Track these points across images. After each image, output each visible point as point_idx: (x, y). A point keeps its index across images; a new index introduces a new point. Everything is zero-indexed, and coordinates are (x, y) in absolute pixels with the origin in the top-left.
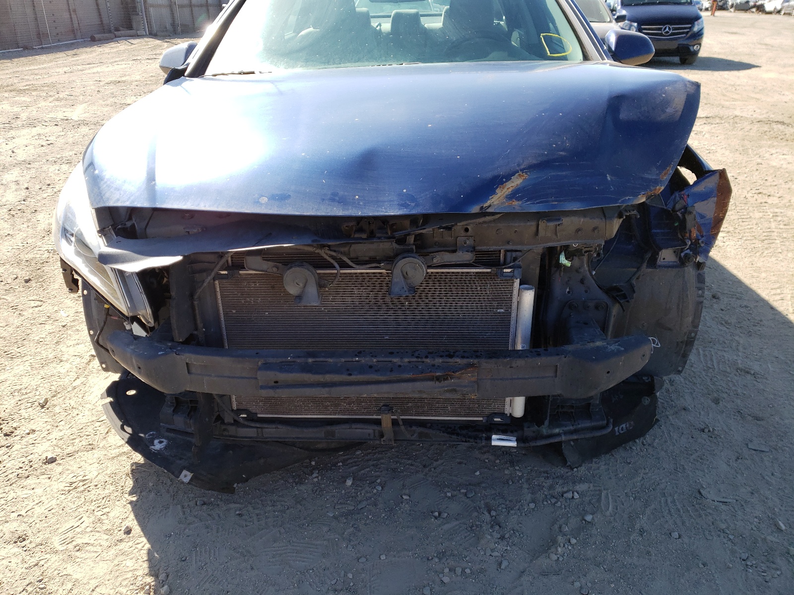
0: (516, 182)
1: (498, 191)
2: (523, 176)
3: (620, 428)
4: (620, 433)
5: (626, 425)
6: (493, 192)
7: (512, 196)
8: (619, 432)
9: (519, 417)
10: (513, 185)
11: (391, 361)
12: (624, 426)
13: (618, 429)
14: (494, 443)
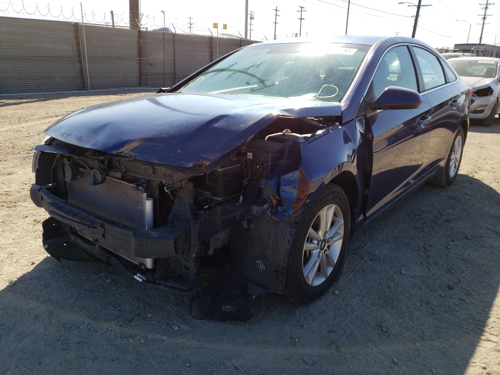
0: (136, 144)
1: (125, 146)
2: (139, 142)
3: (226, 308)
4: (225, 311)
5: (230, 307)
6: (124, 147)
7: (132, 150)
8: (225, 309)
9: (150, 268)
10: (133, 145)
11: (80, 213)
12: (228, 307)
13: (224, 307)
14: (135, 277)
